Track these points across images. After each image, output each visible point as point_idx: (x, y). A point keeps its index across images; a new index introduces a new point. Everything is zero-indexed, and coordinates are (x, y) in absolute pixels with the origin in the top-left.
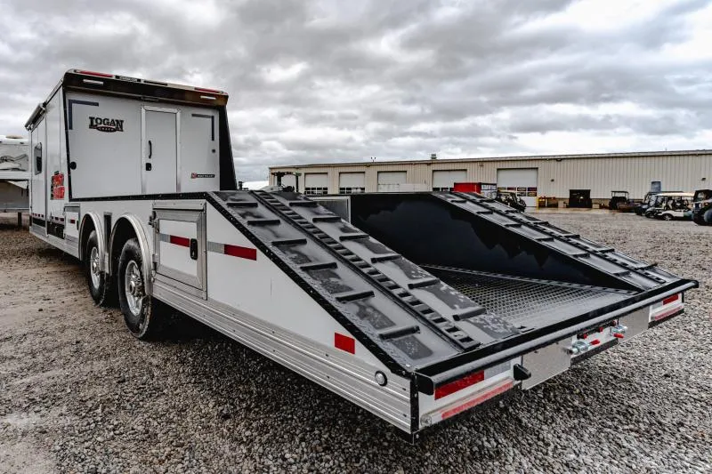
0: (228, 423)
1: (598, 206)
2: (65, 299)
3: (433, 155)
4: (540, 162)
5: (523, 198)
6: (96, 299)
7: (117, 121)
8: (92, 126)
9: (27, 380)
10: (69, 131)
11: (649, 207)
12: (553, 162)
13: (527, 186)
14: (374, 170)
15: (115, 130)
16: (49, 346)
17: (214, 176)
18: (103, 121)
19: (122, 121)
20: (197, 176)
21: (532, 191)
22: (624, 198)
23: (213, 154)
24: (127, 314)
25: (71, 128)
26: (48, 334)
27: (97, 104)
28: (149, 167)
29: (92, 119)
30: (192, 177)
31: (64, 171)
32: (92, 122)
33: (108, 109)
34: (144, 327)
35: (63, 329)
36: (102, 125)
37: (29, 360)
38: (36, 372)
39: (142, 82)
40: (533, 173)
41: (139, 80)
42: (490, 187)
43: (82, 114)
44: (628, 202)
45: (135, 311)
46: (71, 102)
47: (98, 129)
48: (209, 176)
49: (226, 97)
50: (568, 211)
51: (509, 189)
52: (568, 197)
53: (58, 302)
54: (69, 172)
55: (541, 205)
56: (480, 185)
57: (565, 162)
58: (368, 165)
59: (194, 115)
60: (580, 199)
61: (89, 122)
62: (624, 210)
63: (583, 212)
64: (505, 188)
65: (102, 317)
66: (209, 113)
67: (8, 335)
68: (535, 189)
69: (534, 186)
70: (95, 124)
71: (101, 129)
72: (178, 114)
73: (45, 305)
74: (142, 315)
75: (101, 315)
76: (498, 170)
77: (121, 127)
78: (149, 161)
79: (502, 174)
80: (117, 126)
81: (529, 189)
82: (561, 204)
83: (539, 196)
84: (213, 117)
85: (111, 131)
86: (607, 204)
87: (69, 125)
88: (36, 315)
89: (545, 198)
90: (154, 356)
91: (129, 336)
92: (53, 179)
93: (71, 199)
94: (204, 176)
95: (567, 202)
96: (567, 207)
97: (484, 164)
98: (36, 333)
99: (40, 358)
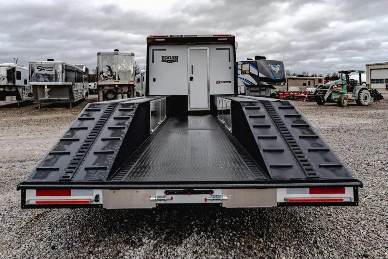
7: (175, 57)
8: (163, 60)
15: (174, 61)
17: (230, 82)
18: (168, 58)
19: (177, 57)
20: (220, 82)
23: (230, 70)
25: (153, 62)
27: (165, 50)
28: (191, 79)
29: (163, 57)
30: (217, 83)
32: (163, 58)
33: (171, 51)
36: (168, 60)
39: (184, 37)
41: (182, 36)
43: (158, 55)
46: (154, 50)
47: (166, 61)
48: (227, 82)
49: (234, 37)
59: (217, 49)
61: (161, 59)
70: (164, 59)
71: (167, 62)
72: (208, 50)
77: (177, 59)
78: (192, 76)
80: (176, 59)
84: (229, 49)
85: (172, 62)
94: (224, 82)
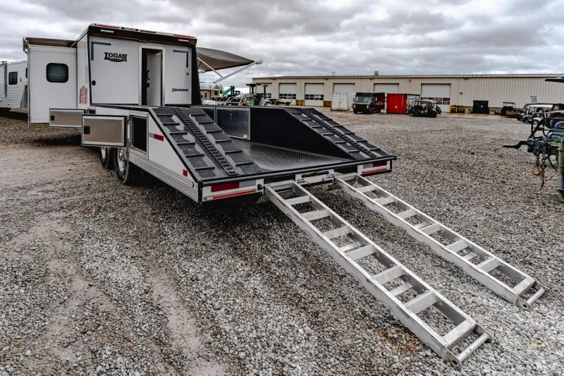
0: (154, 216)
1: (493, 113)
2: (85, 165)
3: (376, 72)
4: (452, 80)
5: (439, 106)
6: (104, 165)
7: (123, 55)
8: (106, 58)
9: (60, 200)
10: (91, 61)
11: (526, 114)
12: (461, 80)
13: (443, 97)
14: (331, 82)
15: (121, 61)
16: (73, 186)
17: (187, 90)
18: (113, 55)
19: (126, 55)
20: (176, 90)
21: (447, 100)
22: (512, 108)
23: (188, 76)
24: (118, 172)
25: (92, 59)
26: (73, 181)
27: (110, 44)
29: (106, 53)
30: (172, 91)
31: (87, 86)
32: (106, 56)
33: (117, 47)
34: (125, 178)
35: (82, 179)
36: (113, 58)
37: (62, 192)
38: (65, 197)
39: (139, 31)
40: (447, 88)
41: (137, 30)
42: (414, 97)
43: (100, 51)
44: (515, 110)
45: (122, 169)
46: (93, 43)
47: (110, 60)
48: (184, 90)
49: (196, 40)
50: (471, 116)
51: (429, 99)
52: (472, 105)
53: (81, 166)
54: (90, 88)
55: (453, 111)
56: (406, 95)
57: (470, 81)
58: (327, 78)
59: (175, 51)
60: (481, 108)
61: (104, 55)
62: (511, 117)
63: (482, 117)
64: (426, 98)
65: (106, 174)
66: (186, 49)
67: (50, 181)
68: (448, 99)
69: (448, 97)
71: (112, 60)
73: (73, 167)
74: (125, 171)
75: (105, 173)
76: (422, 84)
77: (126, 58)
79: (425, 88)
80: (123, 58)
81: (444, 99)
82: (467, 110)
83: (451, 105)
84: (187, 53)
85: (118, 61)
86: (500, 111)
87: (91, 56)
88: (68, 172)
89: (455, 106)
90: (128, 192)
91: (118, 183)
92: (81, 90)
93: (91, 104)
94: (181, 90)
95: (472, 109)
96: (472, 113)
97: (412, 80)
98: (66, 181)
99: (67, 191)
